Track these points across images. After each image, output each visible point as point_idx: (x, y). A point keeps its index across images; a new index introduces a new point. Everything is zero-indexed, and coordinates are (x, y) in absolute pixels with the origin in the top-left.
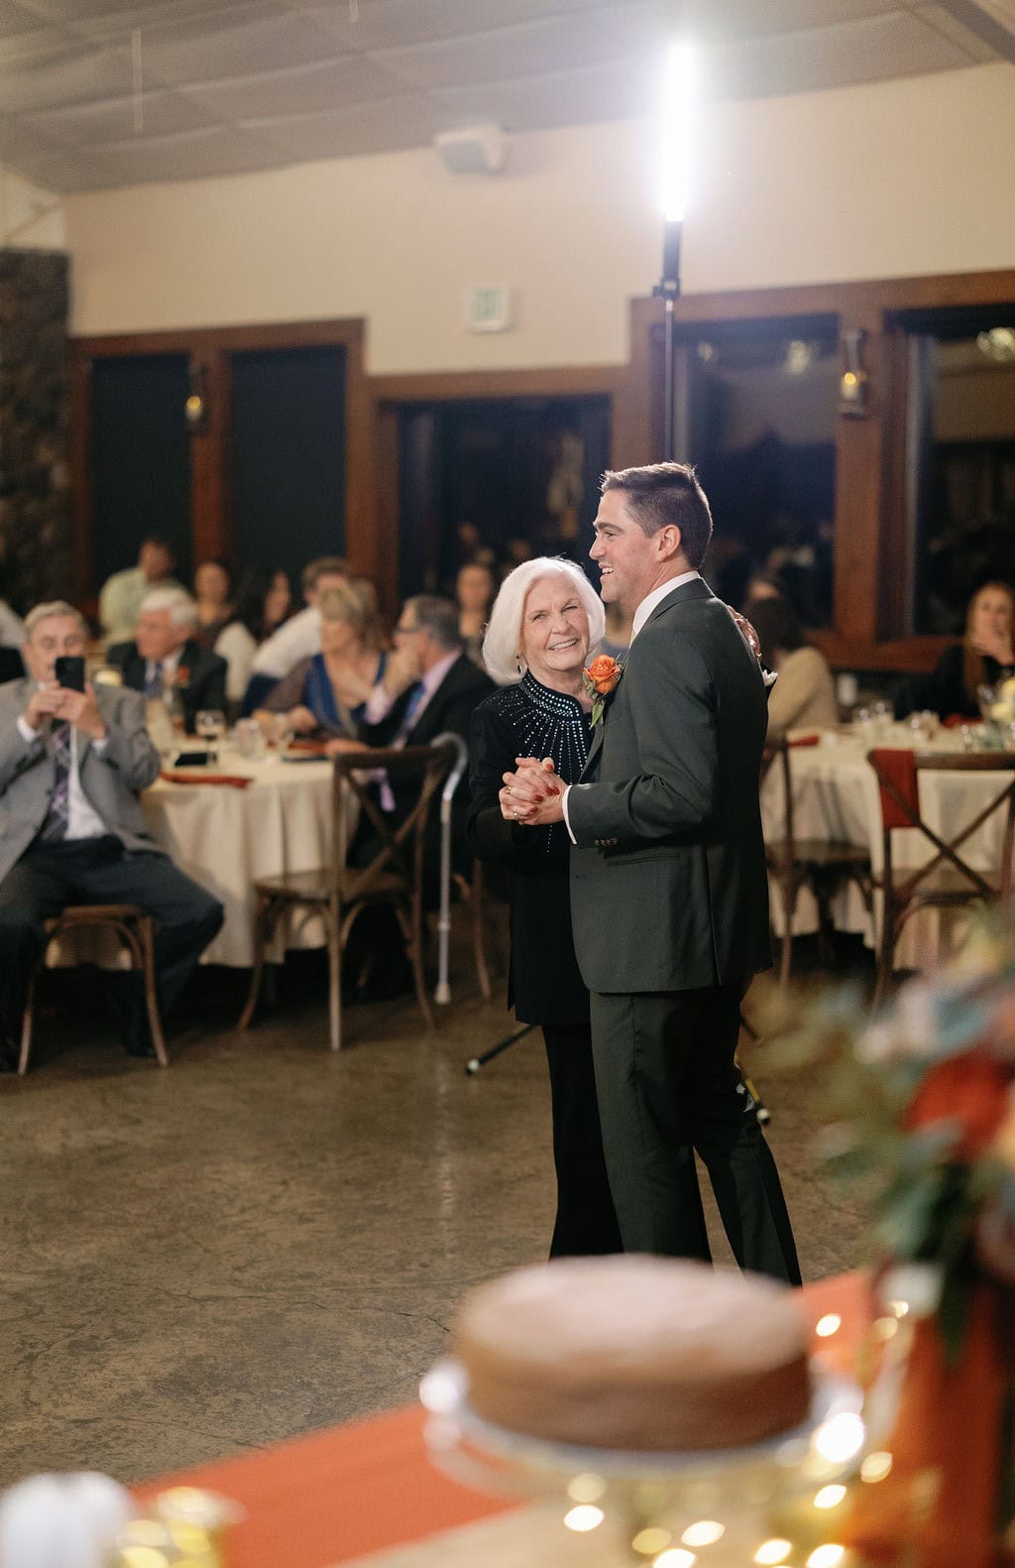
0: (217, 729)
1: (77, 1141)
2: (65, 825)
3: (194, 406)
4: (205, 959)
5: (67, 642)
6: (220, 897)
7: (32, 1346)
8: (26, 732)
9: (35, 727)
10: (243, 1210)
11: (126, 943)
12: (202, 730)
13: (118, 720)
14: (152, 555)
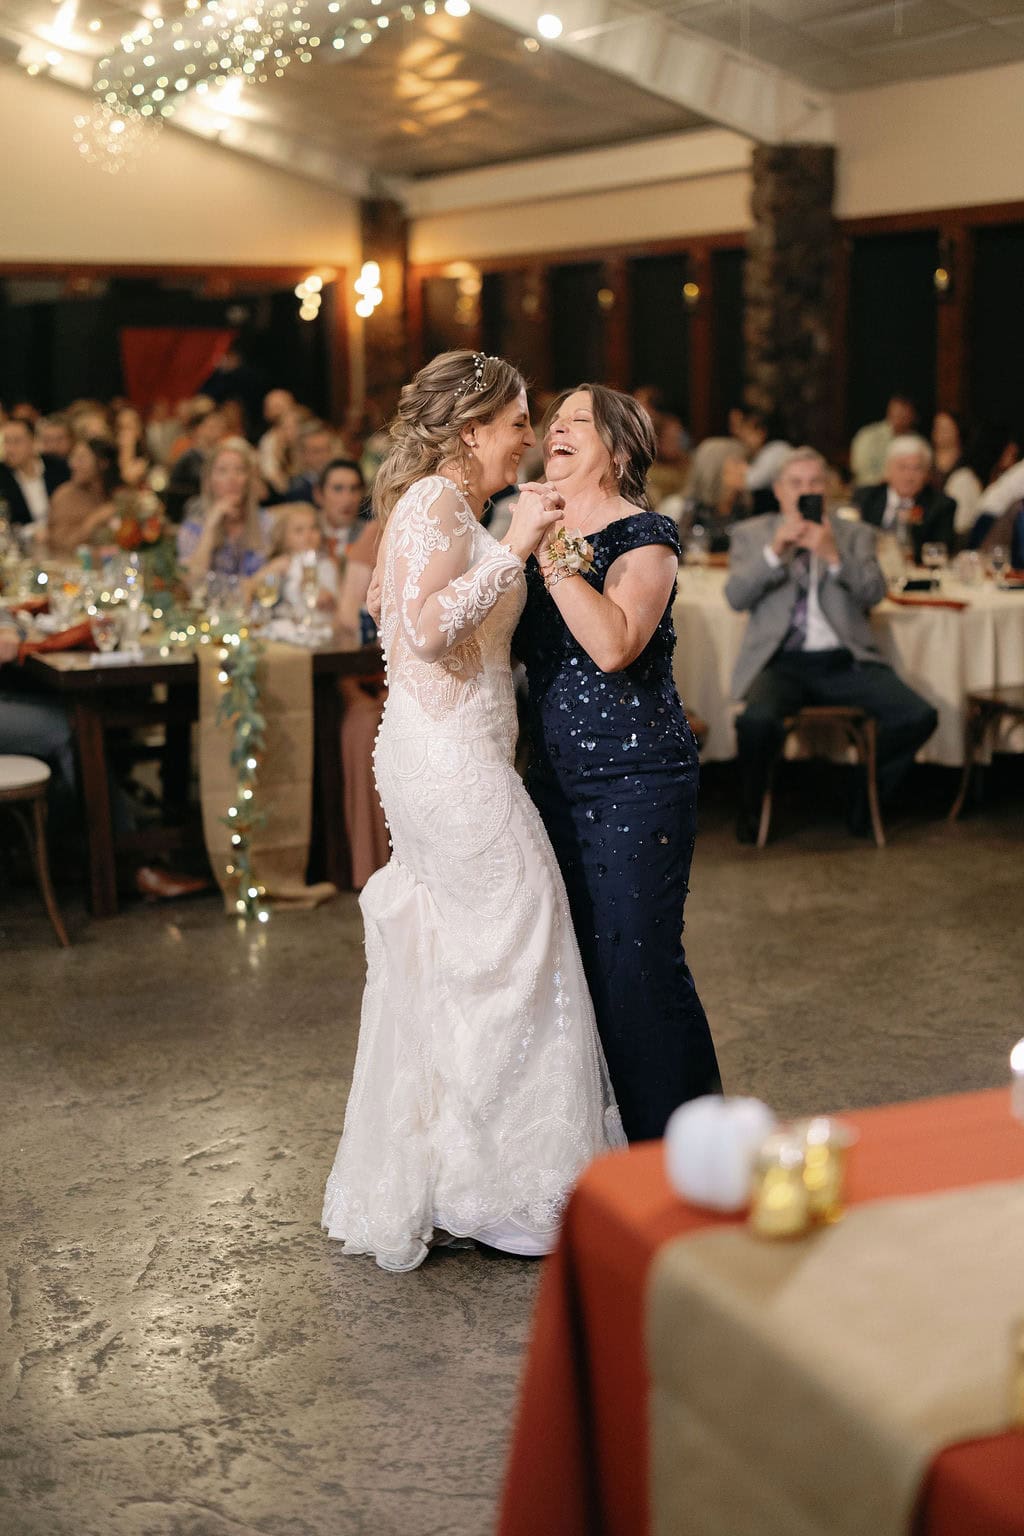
0: (940, 559)
1: (803, 902)
2: (803, 638)
3: (942, 277)
4: (921, 757)
5: (813, 481)
6: (935, 704)
7: (753, 1062)
8: (771, 558)
9: (780, 555)
10: (939, 968)
11: (852, 741)
12: (927, 559)
13: (852, 549)
14: (898, 410)
